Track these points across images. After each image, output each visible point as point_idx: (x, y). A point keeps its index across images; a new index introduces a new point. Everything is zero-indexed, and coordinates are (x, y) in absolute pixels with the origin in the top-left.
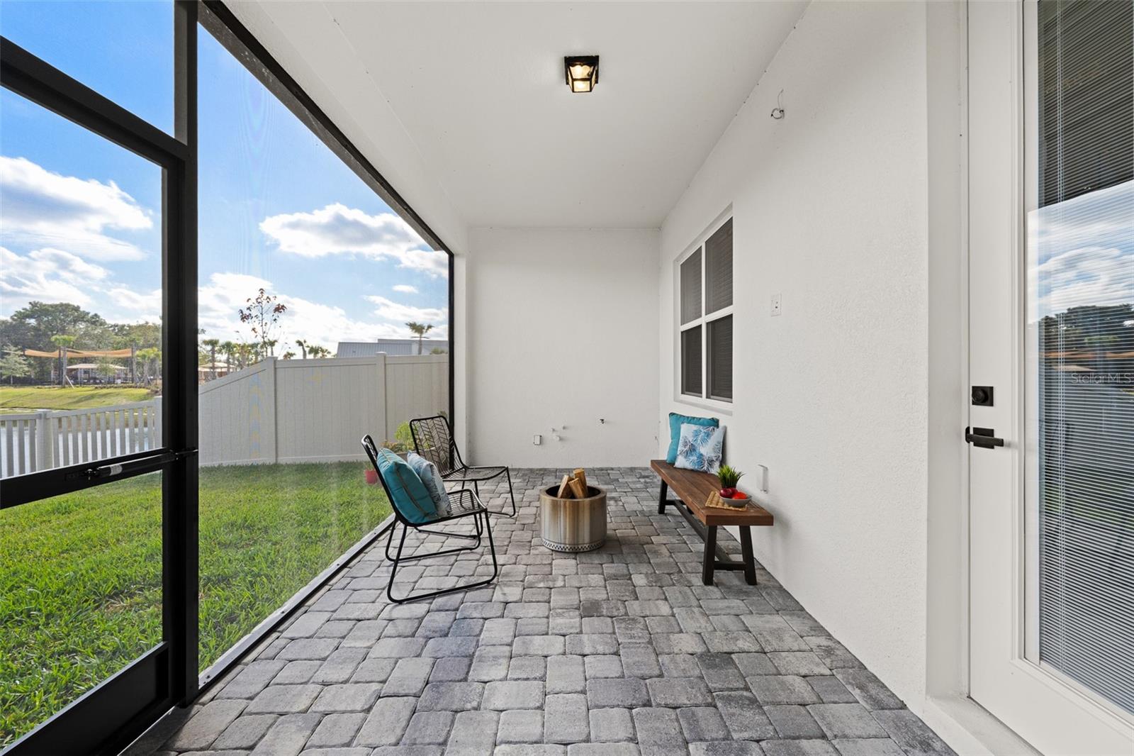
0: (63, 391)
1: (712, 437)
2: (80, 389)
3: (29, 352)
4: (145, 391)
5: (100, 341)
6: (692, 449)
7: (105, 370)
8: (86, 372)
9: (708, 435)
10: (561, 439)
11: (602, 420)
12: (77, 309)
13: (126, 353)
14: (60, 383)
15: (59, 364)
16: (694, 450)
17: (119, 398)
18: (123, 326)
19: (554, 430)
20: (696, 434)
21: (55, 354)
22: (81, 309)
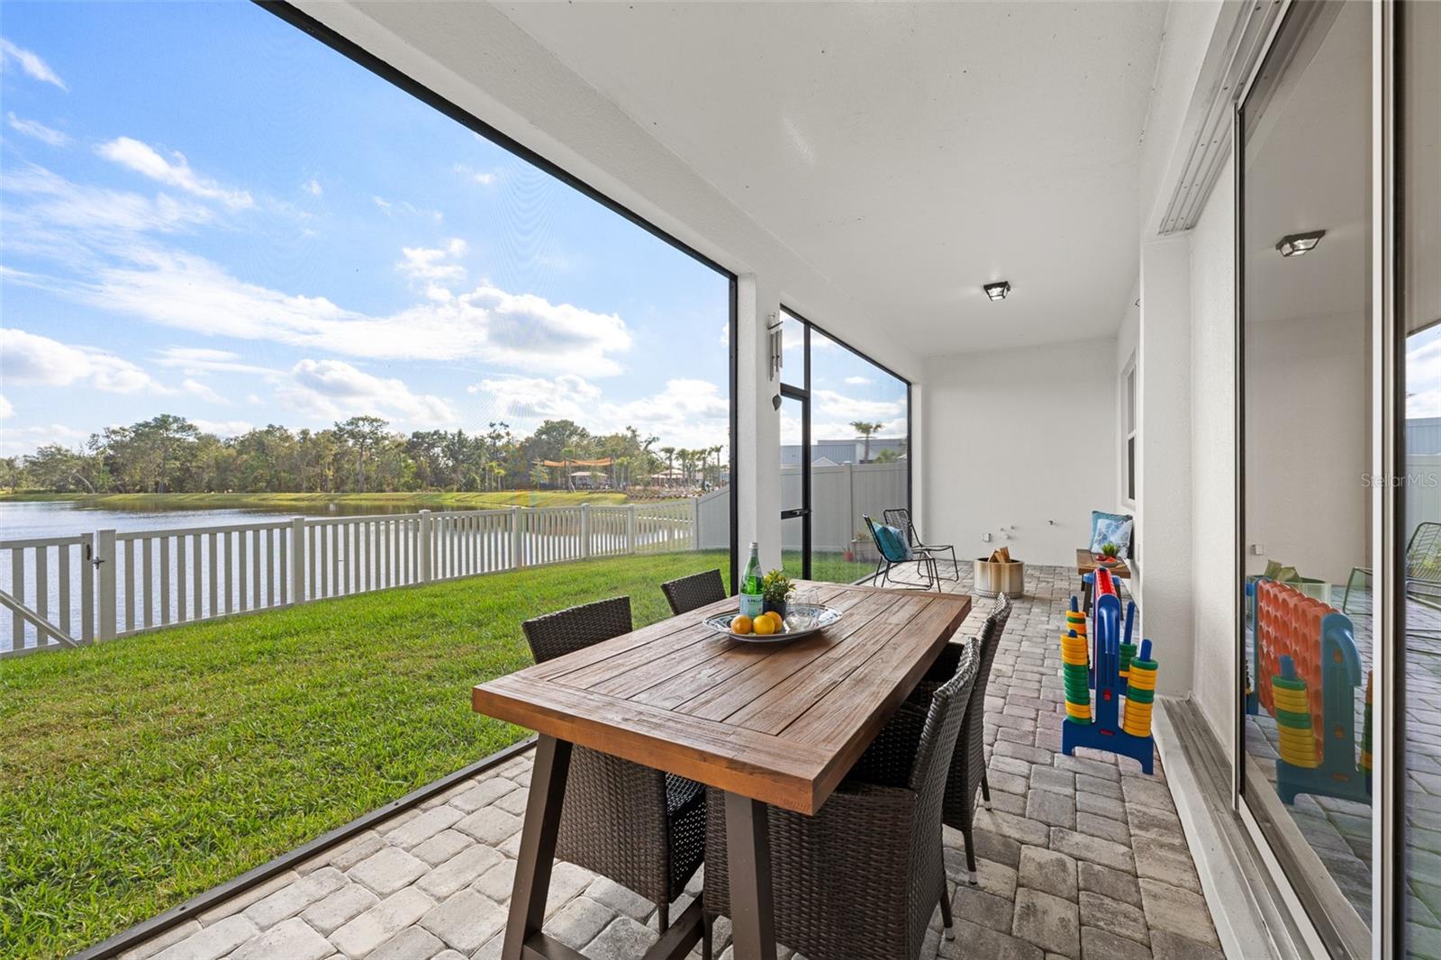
0: (569, 495)
1: (1121, 529)
2: (579, 493)
3: (548, 463)
4: (623, 496)
5: (587, 452)
6: (1105, 538)
7: (594, 476)
8: (582, 478)
9: (1117, 527)
10: (1009, 538)
11: (1051, 522)
12: (572, 424)
13: (606, 462)
14: (567, 488)
15: (564, 472)
16: (1106, 539)
17: (607, 502)
18: (601, 437)
19: (1002, 529)
20: (1109, 526)
21: (562, 464)
22: (575, 424)
